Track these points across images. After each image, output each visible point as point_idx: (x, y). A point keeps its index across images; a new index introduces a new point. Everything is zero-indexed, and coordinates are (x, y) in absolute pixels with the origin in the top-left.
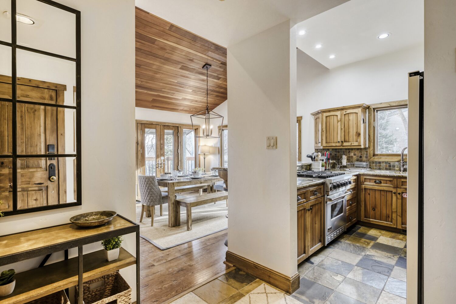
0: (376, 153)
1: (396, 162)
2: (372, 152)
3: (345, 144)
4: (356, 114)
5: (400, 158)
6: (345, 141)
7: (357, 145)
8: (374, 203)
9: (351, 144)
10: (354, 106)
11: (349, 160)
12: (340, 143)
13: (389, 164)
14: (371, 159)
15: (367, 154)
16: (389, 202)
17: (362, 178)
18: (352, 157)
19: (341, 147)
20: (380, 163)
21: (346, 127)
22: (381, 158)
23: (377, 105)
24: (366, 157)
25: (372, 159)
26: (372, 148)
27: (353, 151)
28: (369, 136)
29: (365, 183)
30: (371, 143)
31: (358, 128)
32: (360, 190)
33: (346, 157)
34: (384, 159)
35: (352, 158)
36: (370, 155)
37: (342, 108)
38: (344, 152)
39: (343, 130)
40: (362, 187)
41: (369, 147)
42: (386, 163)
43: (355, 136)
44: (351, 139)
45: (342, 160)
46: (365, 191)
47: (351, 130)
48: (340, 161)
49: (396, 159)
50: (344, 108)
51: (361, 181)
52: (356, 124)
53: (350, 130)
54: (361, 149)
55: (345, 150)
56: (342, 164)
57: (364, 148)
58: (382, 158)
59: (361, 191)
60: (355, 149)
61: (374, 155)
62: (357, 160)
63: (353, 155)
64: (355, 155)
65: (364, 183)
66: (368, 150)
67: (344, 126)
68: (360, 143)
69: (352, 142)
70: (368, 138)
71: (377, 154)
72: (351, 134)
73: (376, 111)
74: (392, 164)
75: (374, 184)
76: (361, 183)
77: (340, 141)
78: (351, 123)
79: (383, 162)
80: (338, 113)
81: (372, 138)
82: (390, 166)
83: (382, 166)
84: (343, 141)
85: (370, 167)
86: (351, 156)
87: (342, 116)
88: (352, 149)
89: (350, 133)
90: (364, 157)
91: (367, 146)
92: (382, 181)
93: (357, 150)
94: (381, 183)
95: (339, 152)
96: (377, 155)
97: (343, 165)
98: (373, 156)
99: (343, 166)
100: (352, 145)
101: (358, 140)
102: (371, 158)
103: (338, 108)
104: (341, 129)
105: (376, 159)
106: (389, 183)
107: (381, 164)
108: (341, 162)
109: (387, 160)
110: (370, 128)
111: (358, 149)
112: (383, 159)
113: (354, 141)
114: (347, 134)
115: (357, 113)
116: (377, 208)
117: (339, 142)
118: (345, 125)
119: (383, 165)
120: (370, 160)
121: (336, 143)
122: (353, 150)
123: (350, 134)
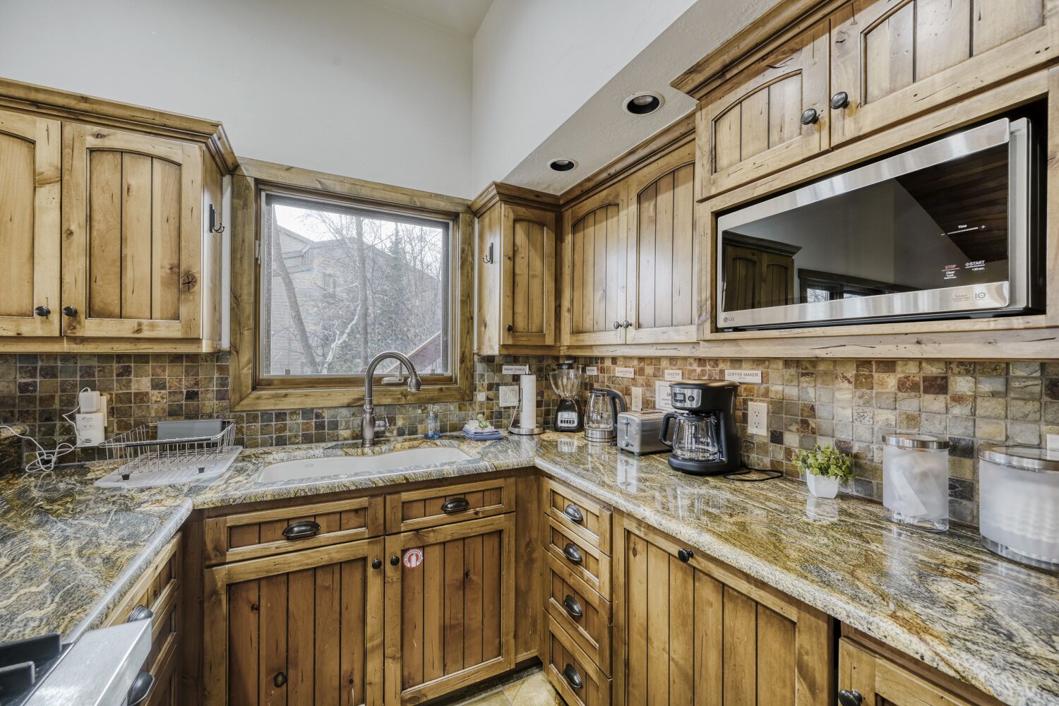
0: (263, 375)
1: (340, 410)
2: (247, 371)
3: (91, 327)
4: (171, 169)
5: (363, 390)
6: (91, 313)
7: (178, 335)
8: (283, 646)
9: (139, 331)
10: (158, 120)
11: (120, 413)
12: (55, 317)
13: (318, 416)
14: (245, 402)
15: (223, 382)
16: (352, 614)
17: (213, 531)
18: (142, 397)
19: (65, 347)
20: (281, 415)
21: (99, 225)
22: (286, 395)
23: (273, 171)
24: (221, 396)
25: (246, 404)
26: (246, 356)
27: (149, 367)
28: (235, 297)
29: (233, 553)
30: (246, 333)
31: (183, 244)
32: (202, 603)
33: (105, 399)
34: (299, 400)
35: (142, 401)
36: (240, 384)
37: (72, 103)
38: (88, 372)
39: (80, 238)
40: (214, 581)
41: (235, 348)
42: (307, 413)
43: (166, 284)
44: (136, 300)
45: (72, 418)
46: (229, 600)
47: (137, 250)
48: (58, 424)
49: (344, 396)
50: (83, 106)
51: (210, 546)
52: (173, 222)
53: (128, 251)
54: (193, 358)
55: (94, 363)
56: (74, 443)
57: (211, 354)
58: (291, 394)
59: (206, 605)
60: (158, 357)
61: (257, 384)
62: (174, 413)
63: (149, 385)
64: (157, 385)
65: (223, 554)
66: (231, 364)
67: (90, 218)
68: (192, 323)
69: (145, 322)
70: (232, 309)
71: (267, 380)
72: (137, 270)
73: (263, 194)
74: (327, 416)
75: (283, 544)
76: (204, 556)
77: (53, 306)
78: (136, 209)
79: (294, 412)
80: (44, 130)
81: (248, 309)
82: (320, 426)
83: (290, 431)
84: (81, 305)
85: (240, 436)
86: (136, 394)
87: (67, 151)
88: (143, 358)
89: (129, 264)
90: (210, 396)
91: (225, 344)
92: (322, 522)
93: (171, 362)
94: (314, 529)
95: (50, 373)
96: (269, 383)
97: (80, 444)
98: (254, 389)
99: (84, 450)
100: (145, 334)
101: (184, 311)
102: (241, 399)
103: (41, 97)
104: (65, 234)
105: (266, 401)
106: (354, 520)
107: (288, 422)
108: (69, 431)
109: (309, 403)
110: (238, 262)
111: (176, 358)
112: (295, 400)
113: (156, 313)
114: (106, 270)
115: (179, 165)
116: (296, 666)
117: (44, 313)
118: (97, 216)
119: (295, 424)
120: (238, 408)
121: (22, 315)
122: (147, 362)
123: (129, 274)
